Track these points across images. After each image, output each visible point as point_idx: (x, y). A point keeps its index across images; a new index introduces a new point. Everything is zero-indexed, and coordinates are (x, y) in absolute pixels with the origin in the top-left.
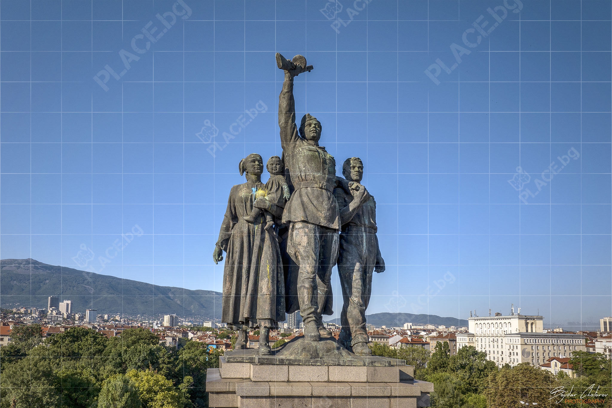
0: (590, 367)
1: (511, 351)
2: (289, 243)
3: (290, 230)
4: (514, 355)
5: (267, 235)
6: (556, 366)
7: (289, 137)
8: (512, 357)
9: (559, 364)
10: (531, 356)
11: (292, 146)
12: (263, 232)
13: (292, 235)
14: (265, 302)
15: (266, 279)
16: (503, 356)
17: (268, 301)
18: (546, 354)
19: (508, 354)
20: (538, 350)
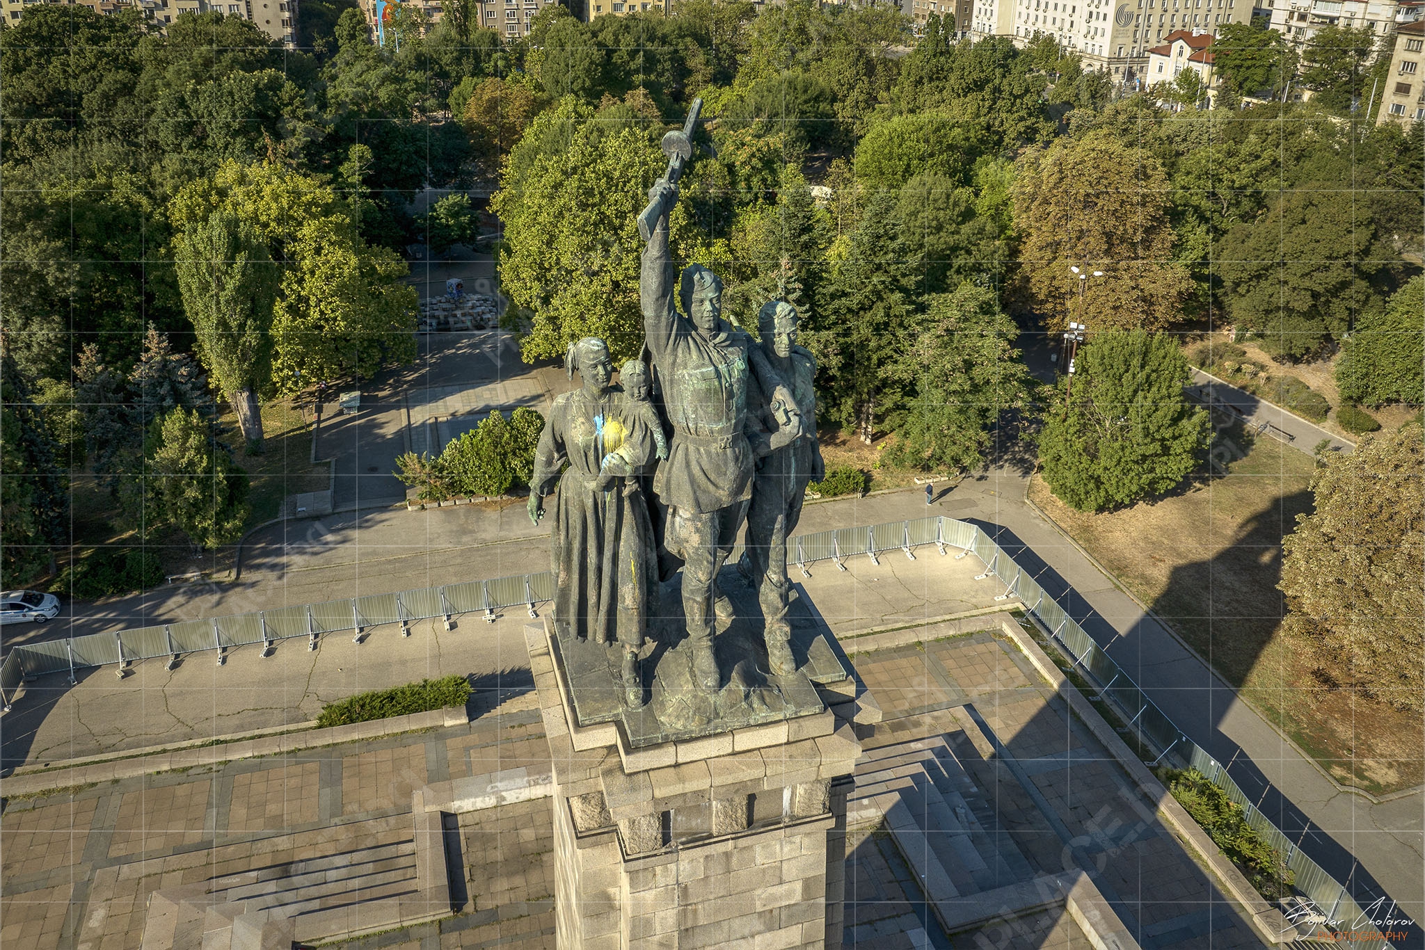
0: (1249, 63)
1: (1093, 8)
2: (667, 534)
3: (669, 517)
4: (1097, 18)
5: (627, 505)
6: (1181, 54)
7: (663, 341)
8: (1094, 23)
9: (1188, 51)
10: (1134, 22)
11: (668, 359)
12: (620, 500)
13: (673, 523)
14: (630, 620)
15: (631, 586)
16: (1075, 18)
17: (636, 618)
18: (1167, 19)
19: (1086, 16)
20: (1151, 8)
